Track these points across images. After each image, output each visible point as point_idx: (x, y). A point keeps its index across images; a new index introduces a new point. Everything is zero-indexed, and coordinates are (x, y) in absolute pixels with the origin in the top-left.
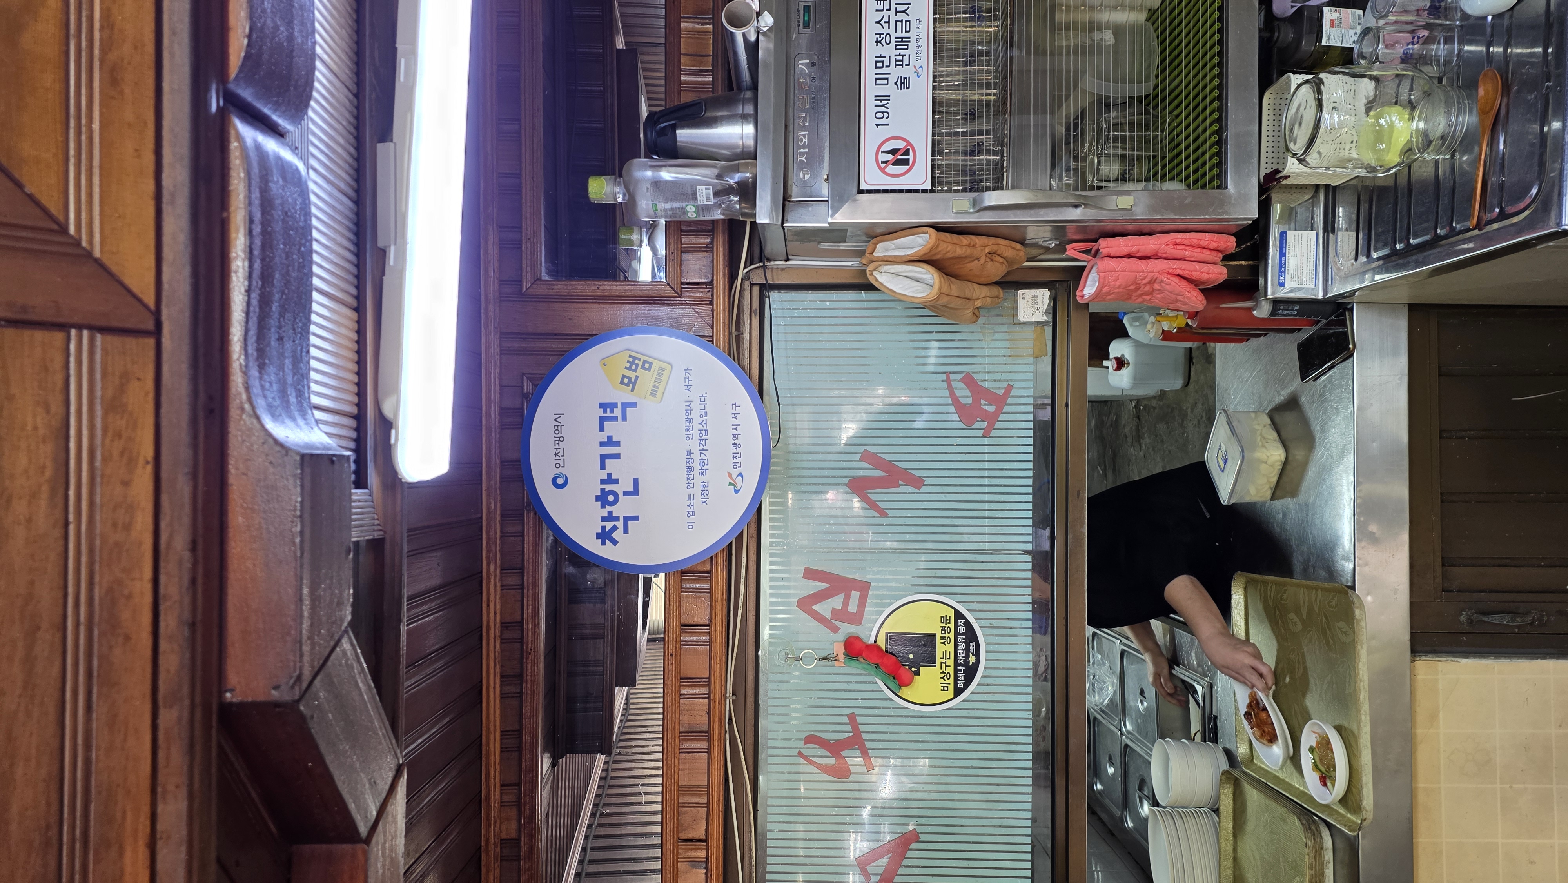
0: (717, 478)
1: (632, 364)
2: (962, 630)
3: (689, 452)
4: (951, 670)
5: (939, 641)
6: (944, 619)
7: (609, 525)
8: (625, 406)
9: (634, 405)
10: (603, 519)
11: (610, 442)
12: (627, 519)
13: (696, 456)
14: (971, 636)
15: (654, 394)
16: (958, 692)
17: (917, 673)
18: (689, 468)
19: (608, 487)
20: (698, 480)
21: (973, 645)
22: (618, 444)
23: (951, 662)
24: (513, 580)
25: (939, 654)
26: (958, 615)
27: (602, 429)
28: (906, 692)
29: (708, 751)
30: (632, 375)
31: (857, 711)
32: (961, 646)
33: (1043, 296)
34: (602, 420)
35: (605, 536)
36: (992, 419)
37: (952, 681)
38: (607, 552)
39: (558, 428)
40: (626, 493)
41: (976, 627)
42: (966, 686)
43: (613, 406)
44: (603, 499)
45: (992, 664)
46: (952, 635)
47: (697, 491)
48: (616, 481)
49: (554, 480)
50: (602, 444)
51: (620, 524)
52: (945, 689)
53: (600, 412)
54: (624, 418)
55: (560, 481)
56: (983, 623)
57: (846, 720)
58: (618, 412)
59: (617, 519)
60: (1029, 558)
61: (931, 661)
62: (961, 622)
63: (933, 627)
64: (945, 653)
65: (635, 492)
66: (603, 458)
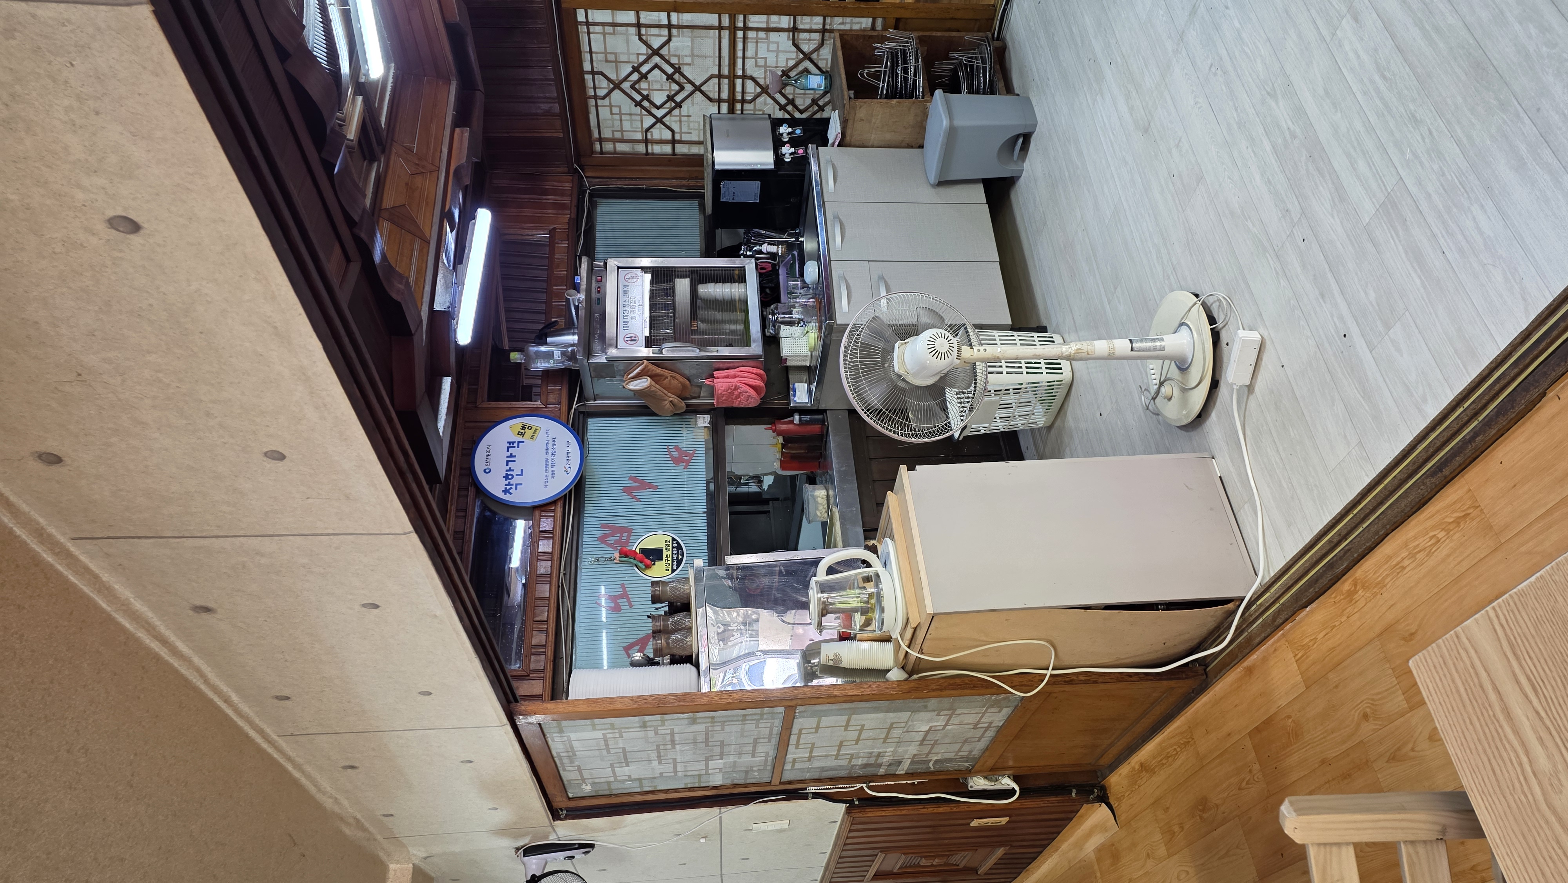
0: (559, 469)
1: (524, 427)
2: (675, 545)
3: (547, 459)
4: (670, 562)
5: (664, 550)
6: (667, 541)
7: (508, 487)
8: (519, 442)
9: (523, 442)
10: (506, 485)
11: (511, 456)
12: (517, 485)
13: (550, 461)
14: (679, 547)
15: (532, 438)
16: (673, 571)
17: (654, 564)
18: (547, 465)
19: (509, 473)
20: (550, 470)
21: (680, 552)
22: (515, 456)
23: (670, 559)
24: (462, 514)
25: (665, 556)
26: (673, 539)
27: (508, 451)
28: (648, 572)
29: (550, 583)
30: (523, 431)
31: (625, 582)
32: (675, 552)
33: (707, 418)
34: (508, 448)
35: (506, 491)
36: (688, 463)
37: (670, 566)
38: (507, 497)
39: (488, 451)
40: (517, 475)
41: (682, 544)
42: (677, 568)
43: (513, 443)
44: (506, 477)
45: (688, 558)
46: (671, 548)
47: (550, 474)
48: (513, 470)
49: (485, 471)
50: (507, 457)
51: (514, 487)
52: (667, 570)
53: (508, 445)
54: (518, 447)
55: (487, 471)
56: (685, 542)
57: (620, 586)
58: (515, 445)
59: (513, 485)
60: (705, 515)
61: (661, 559)
62: (675, 542)
63: (662, 545)
64: (667, 556)
65: (521, 474)
66: (508, 462)
